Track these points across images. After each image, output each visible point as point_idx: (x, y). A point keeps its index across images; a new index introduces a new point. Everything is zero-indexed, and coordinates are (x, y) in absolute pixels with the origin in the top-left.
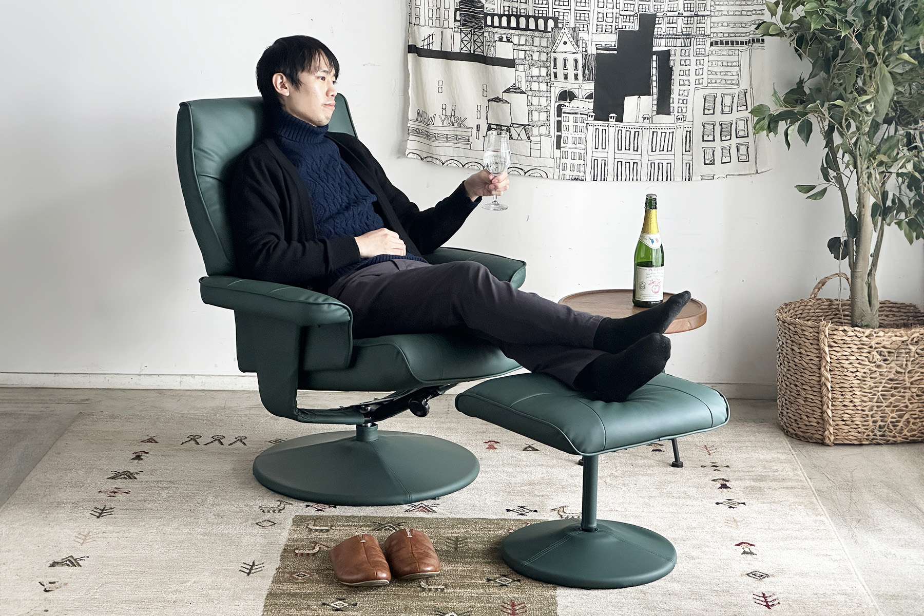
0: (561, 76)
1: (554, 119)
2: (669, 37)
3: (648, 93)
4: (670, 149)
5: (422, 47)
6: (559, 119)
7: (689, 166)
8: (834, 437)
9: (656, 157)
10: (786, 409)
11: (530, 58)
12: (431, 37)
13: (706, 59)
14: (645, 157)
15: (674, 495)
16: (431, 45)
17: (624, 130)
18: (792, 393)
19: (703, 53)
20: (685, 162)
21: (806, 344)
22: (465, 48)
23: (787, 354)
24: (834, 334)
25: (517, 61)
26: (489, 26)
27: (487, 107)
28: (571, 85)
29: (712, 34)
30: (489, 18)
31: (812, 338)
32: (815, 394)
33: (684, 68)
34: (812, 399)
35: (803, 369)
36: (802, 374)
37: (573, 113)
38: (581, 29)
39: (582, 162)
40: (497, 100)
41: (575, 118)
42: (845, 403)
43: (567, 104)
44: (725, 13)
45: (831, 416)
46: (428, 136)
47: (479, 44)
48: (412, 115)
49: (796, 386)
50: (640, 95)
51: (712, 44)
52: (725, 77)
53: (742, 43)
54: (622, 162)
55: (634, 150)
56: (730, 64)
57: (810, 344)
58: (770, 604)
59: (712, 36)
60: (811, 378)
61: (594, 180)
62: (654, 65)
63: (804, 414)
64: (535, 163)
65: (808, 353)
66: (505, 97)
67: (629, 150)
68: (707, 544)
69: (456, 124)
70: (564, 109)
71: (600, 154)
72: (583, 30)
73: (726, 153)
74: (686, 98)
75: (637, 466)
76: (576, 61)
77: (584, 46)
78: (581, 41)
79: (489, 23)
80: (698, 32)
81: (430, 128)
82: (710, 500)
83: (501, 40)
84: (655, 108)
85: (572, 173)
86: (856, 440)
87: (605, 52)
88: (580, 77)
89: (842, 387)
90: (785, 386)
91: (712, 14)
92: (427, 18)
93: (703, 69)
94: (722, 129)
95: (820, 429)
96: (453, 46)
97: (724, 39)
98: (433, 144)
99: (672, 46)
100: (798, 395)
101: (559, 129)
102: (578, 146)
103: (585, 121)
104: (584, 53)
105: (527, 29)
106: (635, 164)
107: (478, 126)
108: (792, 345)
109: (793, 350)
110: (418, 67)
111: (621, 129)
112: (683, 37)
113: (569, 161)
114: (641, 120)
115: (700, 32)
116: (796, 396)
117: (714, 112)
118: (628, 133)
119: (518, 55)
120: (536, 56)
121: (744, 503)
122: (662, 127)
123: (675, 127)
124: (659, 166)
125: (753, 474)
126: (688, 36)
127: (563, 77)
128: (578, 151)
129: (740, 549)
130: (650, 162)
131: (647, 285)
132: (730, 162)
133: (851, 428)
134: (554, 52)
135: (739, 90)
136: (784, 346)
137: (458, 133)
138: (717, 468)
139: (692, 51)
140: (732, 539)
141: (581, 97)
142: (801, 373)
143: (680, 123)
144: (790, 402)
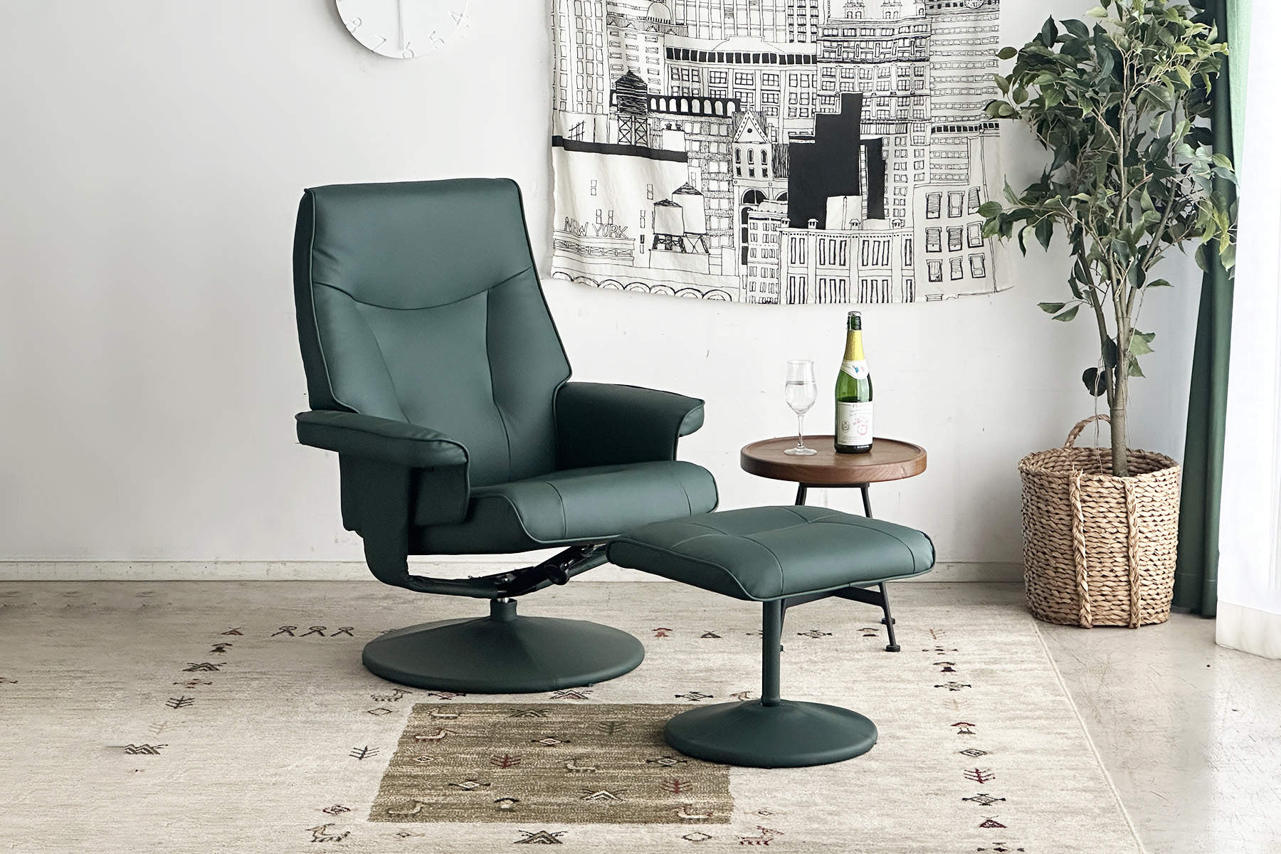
0: (746, 173)
1: (738, 226)
2: (879, 122)
3: (857, 192)
4: (885, 262)
5: (570, 139)
6: (745, 226)
7: (911, 284)
8: (1093, 616)
9: (869, 272)
10: (1033, 585)
11: (707, 150)
12: (581, 126)
13: (927, 149)
14: (854, 273)
15: (886, 679)
16: (581, 136)
17: (827, 240)
18: (1040, 564)
19: (922, 141)
20: (905, 279)
21: (1054, 499)
22: (624, 140)
23: (1032, 514)
24: (1088, 486)
25: (689, 154)
26: (654, 111)
27: (654, 213)
28: (760, 184)
29: (933, 119)
30: (653, 101)
31: (1061, 492)
32: (1066, 562)
33: (900, 160)
34: (1064, 569)
35: (1052, 532)
36: (1051, 538)
37: (762, 219)
38: (770, 113)
39: (775, 281)
40: (666, 203)
41: (765, 225)
42: (1104, 573)
43: (754, 208)
44: (949, 92)
45: (1087, 590)
46: (579, 250)
47: (641, 134)
48: (558, 224)
49: (1044, 553)
50: (846, 194)
51: (933, 131)
52: (952, 172)
53: (971, 129)
54: (825, 280)
55: (840, 265)
56: (957, 155)
57: (1059, 500)
58: (983, 779)
59: (933, 120)
60: (1061, 542)
61: (790, 303)
62: (863, 157)
63: (1054, 588)
64: (716, 283)
65: (1057, 511)
66: (676, 199)
67: (834, 264)
68: (917, 724)
69: (614, 235)
70: (751, 214)
71: (797, 270)
72: (772, 115)
73: (956, 266)
74: (903, 198)
75: (842, 651)
76: (764, 153)
77: (774, 134)
78: (770, 128)
79: (654, 107)
80: (915, 115)
81: (581, 239)
82: (927, 683)
83: (669, 128)
84: (865, 211)
85: (763, 295)
86: (1120, 620)
87: (800, 141)
88: (770, 172)
89: (1100, 552)
90: (1031, 554)
91: (933, 93)
92: (575, 103)
93: (923, 161)
94: (949, 236)
95: (1074, 607)
96: (608, 138)
97: (949, 124)
98: (585, 260)
99: (884, 134)
100: (1047, 565)
101: (745, 239)
102: (770, 260)
103: (778, 229)
104: (773, 143)
105: (702, 114)
106: (843, 282)
107: (642, 238)
108: (1038, 502)
109: (1039, 508)
110: (564, 163)
111: (823, 237)
112: (897, 122)
113: (759, 280)
114: (848, 226)
115: (918, 116)
116: (1045, 566)
117: (939, 215)
118: (832, 243)
119: (691, 146)
120: (714, 148)
121: (969, 686)
122: (874, 235)
123: (891, 235)
124: (872, 284)
125: (985, 656)
126: (903, 121)
127: (748, 173)
128: (769, 266)
129: (957, 729)
130: (861, 279)
131: (852, 426)
132: (962, 278)
133: (1113, 604)
134: (736, 142)
135: (968, 187)
136: (1029, 504)
137: (616, 246)
138: (943, 652)
139: (908, 139)
140: (948, 720)
141: (771, 198)
142: (1050, 536)
143: (897, 230)
144: (1037, 574)
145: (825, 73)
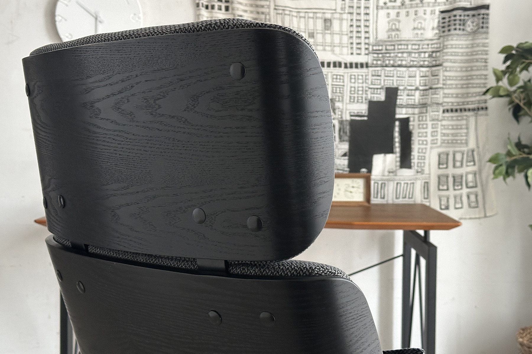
3: (392, 152)
4: (411, 196)
13: (439, 123)
19: (437, 118)
33: (422, 131)
38: (337, 100)
44: (454, 86)
50: (385, 153)
51: (444, 112)
52: (456, 138)
55: (381, 198)
56: (459, 127)
59: (444, 105)
62: (397, 129)
67: (377, 198)
73: (458, 200)
74: (424, 155)
77: (340, 113)
78: (337, 110)
80: (432, 101)
87: (357, 118)
88: (337, 139)
91: (444, 87)
93: (437, 131)
94: (454, 180)
99: (411, 114)
104: (340, 119)
112: (420, 106)
115: (435, 101)
117: (447, 166)
118: (376, 184)
122: (404, 179)
123: (415, 179)
126: (424, 105)
132: (462, 208)
135: (467, 148)
139: (428, 117)
141: (337, 155)
143: (419, 175)
145: (374, 74)
